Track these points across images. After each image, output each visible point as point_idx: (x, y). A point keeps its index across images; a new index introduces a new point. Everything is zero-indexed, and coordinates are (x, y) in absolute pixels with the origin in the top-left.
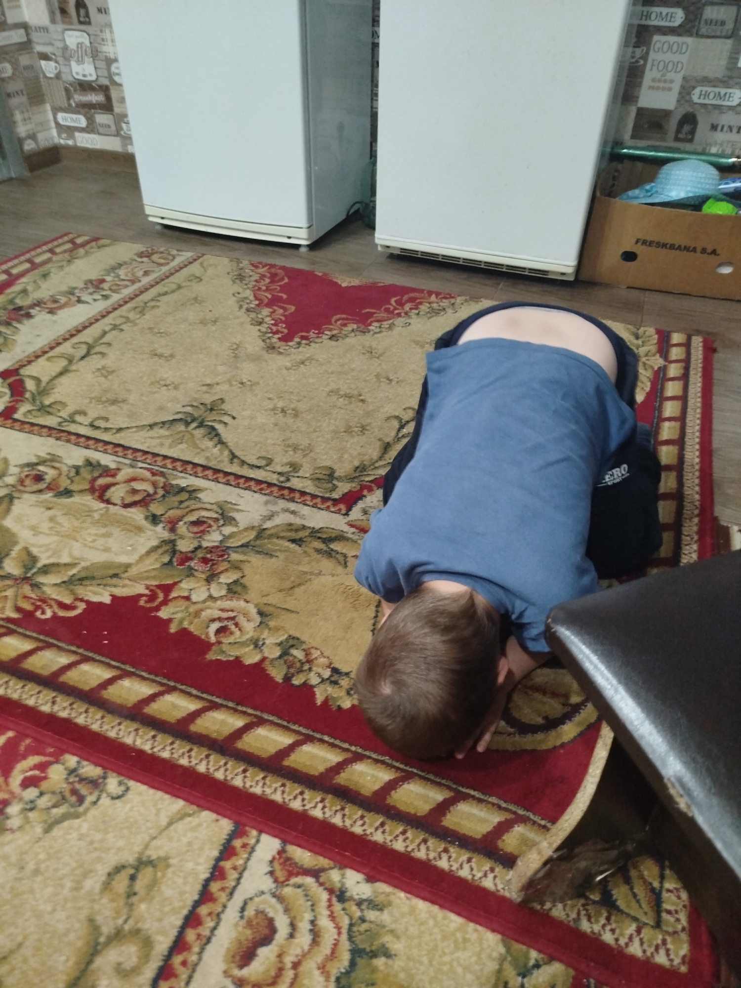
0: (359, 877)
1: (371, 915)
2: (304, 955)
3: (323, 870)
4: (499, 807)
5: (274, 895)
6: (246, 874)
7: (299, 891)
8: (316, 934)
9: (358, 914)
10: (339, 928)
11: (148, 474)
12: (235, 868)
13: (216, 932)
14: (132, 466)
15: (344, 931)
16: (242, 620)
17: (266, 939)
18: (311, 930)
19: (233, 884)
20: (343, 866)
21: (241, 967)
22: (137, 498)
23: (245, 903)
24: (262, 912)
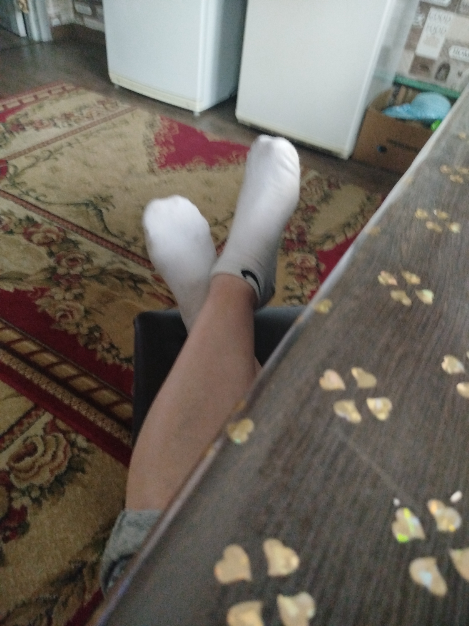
0: (84, 439)
1: (83, 455)
2: (46, 464)
3: (69, 432)
5: (42, 437)
6: (33, 427)
7: (55, 438)
8: (54, 456)
9: (78, 453)
10: (65, 456)
11: (56, 230)
12: (28, 423)
13: (9, 447)
14: (50, 224)
15: (67, 459)
16: (75, 313)
17: (31, 454)
19: (25, 429)
20: (77, 432)
21: (15, 462)
22: (46, 241)
23: (28, 438)
24: (34, 443)
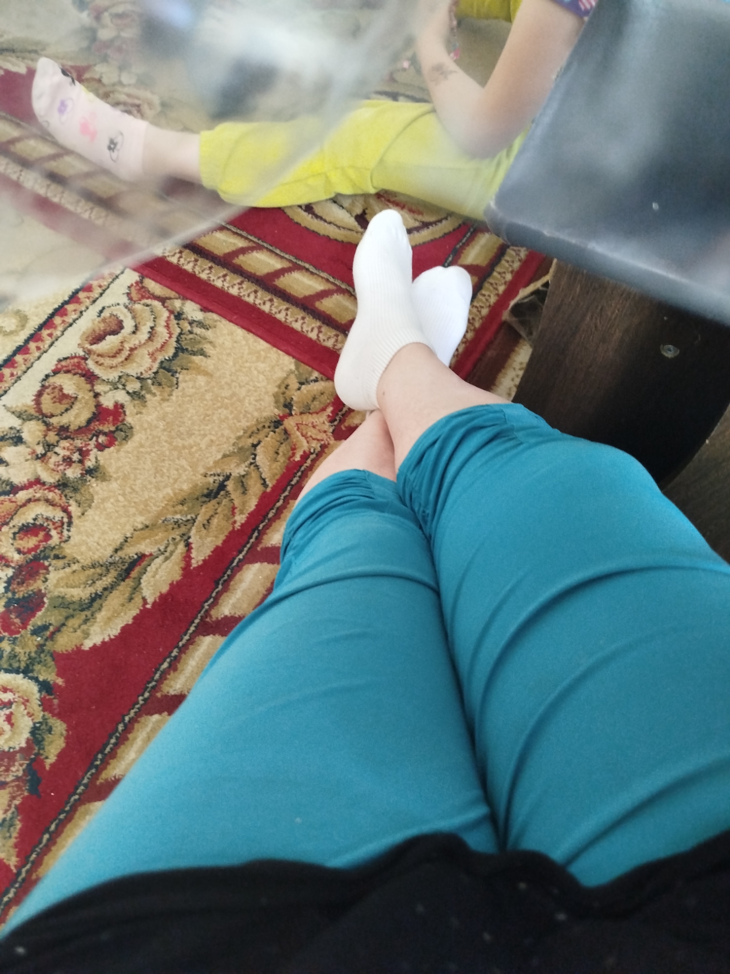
0: (196, 307)
1: (198, 330)
2: (140, 346)
3: (170, 298)
4: (327, 280)
5: (126, 307)
6: (107, 292)
7: (148, 308)
8: (152, 335)
9: (189, 328)
10: (171, 335)
12: (100, 286)
13: (77, 322)
15: (174, 336)
16: (145, 107)
17: (114, 333)
18: (149, 332)
19: (97, 296)
20: (185, 298)
21: (91, 344)
23: (104, 308)
24: (115, 316)
